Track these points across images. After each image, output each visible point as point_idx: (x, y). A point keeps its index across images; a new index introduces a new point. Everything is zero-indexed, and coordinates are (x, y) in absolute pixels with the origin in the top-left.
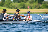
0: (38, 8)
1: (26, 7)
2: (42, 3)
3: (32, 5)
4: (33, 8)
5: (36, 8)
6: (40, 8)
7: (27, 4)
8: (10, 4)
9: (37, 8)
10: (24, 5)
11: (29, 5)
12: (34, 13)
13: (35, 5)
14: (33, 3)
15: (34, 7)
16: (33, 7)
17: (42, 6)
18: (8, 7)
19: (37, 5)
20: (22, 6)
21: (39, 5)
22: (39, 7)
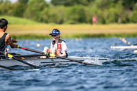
0: (123, 22)
1: (88, 18)
2: (134, 8)
3: (105, 13)
4: (107, 21)
5: (116, 21)
6: (127, 21)
7: (91, 9)
9: (120, 20)
10: (82, 13)
12: (110, 35)
13: (112, 13)
14: (108, 8)
15: (111, 18)
16: (108, 18)
17: (134, 15)
19: (119, 14)
20: (77, 16)
21: (126, 12)
22: (124, 19)
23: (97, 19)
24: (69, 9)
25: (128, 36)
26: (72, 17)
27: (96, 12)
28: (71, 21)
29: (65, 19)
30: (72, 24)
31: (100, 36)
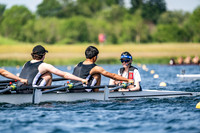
2: (159, 21)
3: (117, 28)
4: (120, 39)
5: (133, 39)
6: (149, 40)
8: (24, 22)
9: (138, 38)
11: (103, 27)
14: (122, 21)
15: (125, 36)
16: (121, 35)
17: (159, 30)
18: (18, 35)
19: (137, 29)
20: (76, 33)
21: (147, 27)
22: (145, 36)
23: (106, 37)
24: (63, 22)
25: (150, 62)
26: (69, 34)
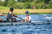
0: (45, 8)
1: (31, 7)
2: (49, 3)
3: (38, 5)
4: (39, 8)
5: (42, 8)
6: (46, 8)
7: (33, 4)
10: (29, 5)
12: (40, 13)
13: (41, 5)
14: (39, 3)
15: (40, 7)
16: (39, 7)
17: (49, 6)
19: (43, 5)
20: (27, 6)
21: (46, 5)
23: (35, 7)
24: (24, 3)
25: (46, 14)
27: (34, 5)
28: (25, 8)
29: (23, 7)
30: (25, 9)
31: (36, 14)
